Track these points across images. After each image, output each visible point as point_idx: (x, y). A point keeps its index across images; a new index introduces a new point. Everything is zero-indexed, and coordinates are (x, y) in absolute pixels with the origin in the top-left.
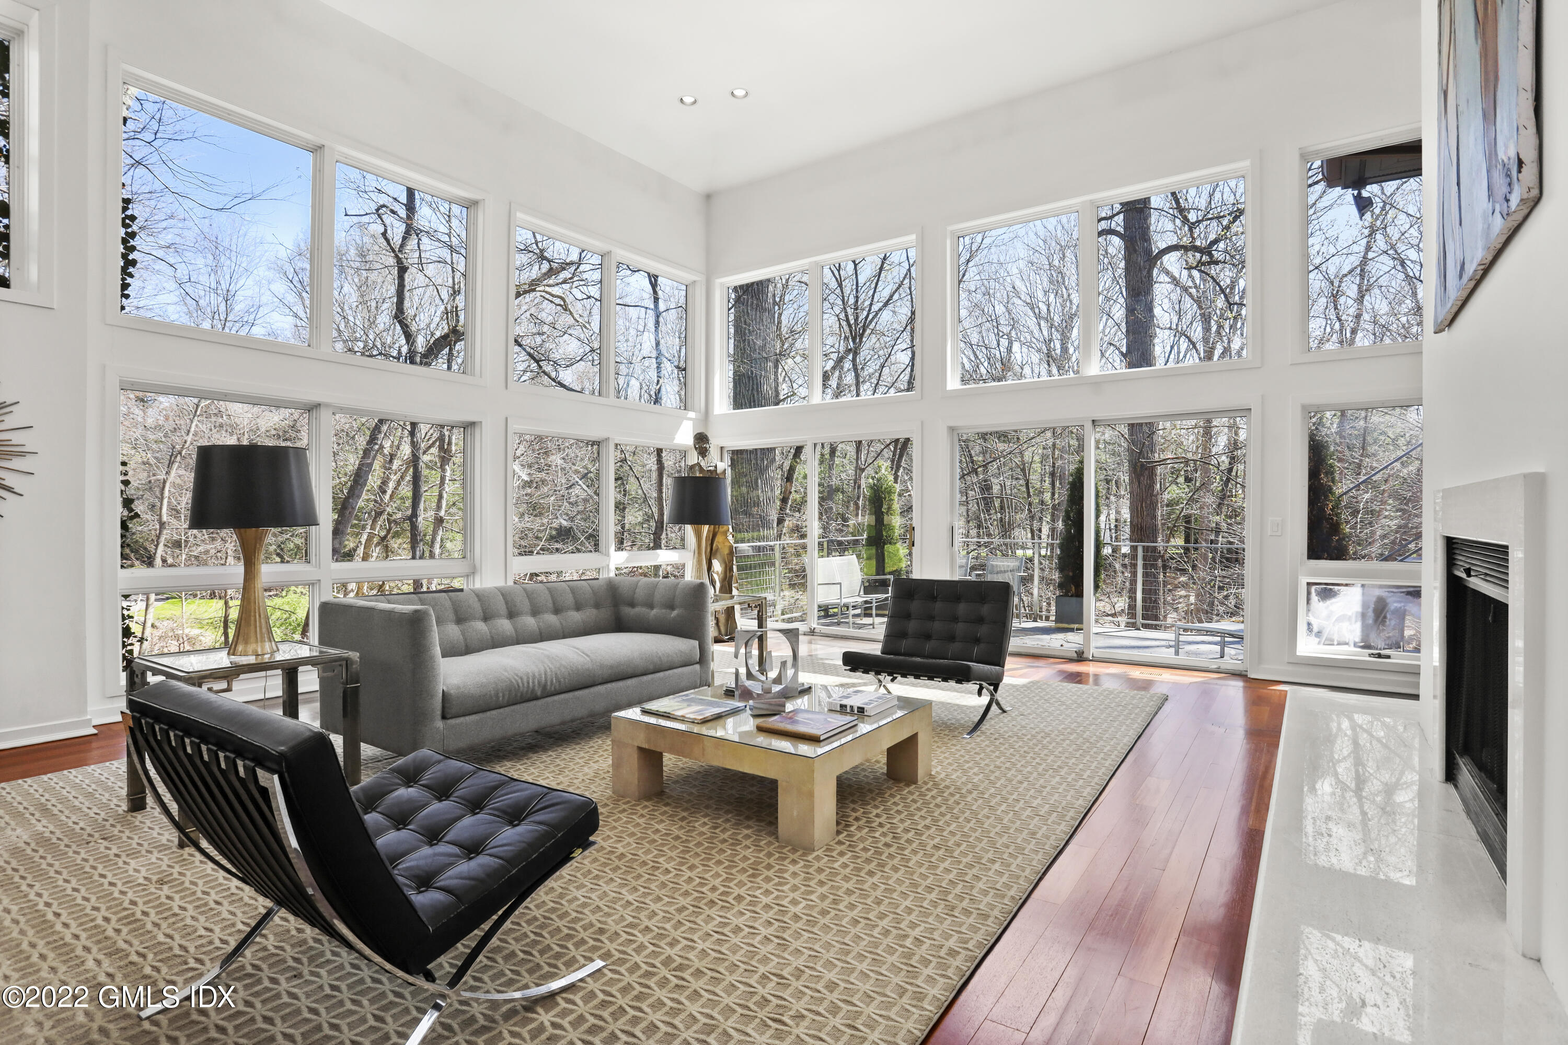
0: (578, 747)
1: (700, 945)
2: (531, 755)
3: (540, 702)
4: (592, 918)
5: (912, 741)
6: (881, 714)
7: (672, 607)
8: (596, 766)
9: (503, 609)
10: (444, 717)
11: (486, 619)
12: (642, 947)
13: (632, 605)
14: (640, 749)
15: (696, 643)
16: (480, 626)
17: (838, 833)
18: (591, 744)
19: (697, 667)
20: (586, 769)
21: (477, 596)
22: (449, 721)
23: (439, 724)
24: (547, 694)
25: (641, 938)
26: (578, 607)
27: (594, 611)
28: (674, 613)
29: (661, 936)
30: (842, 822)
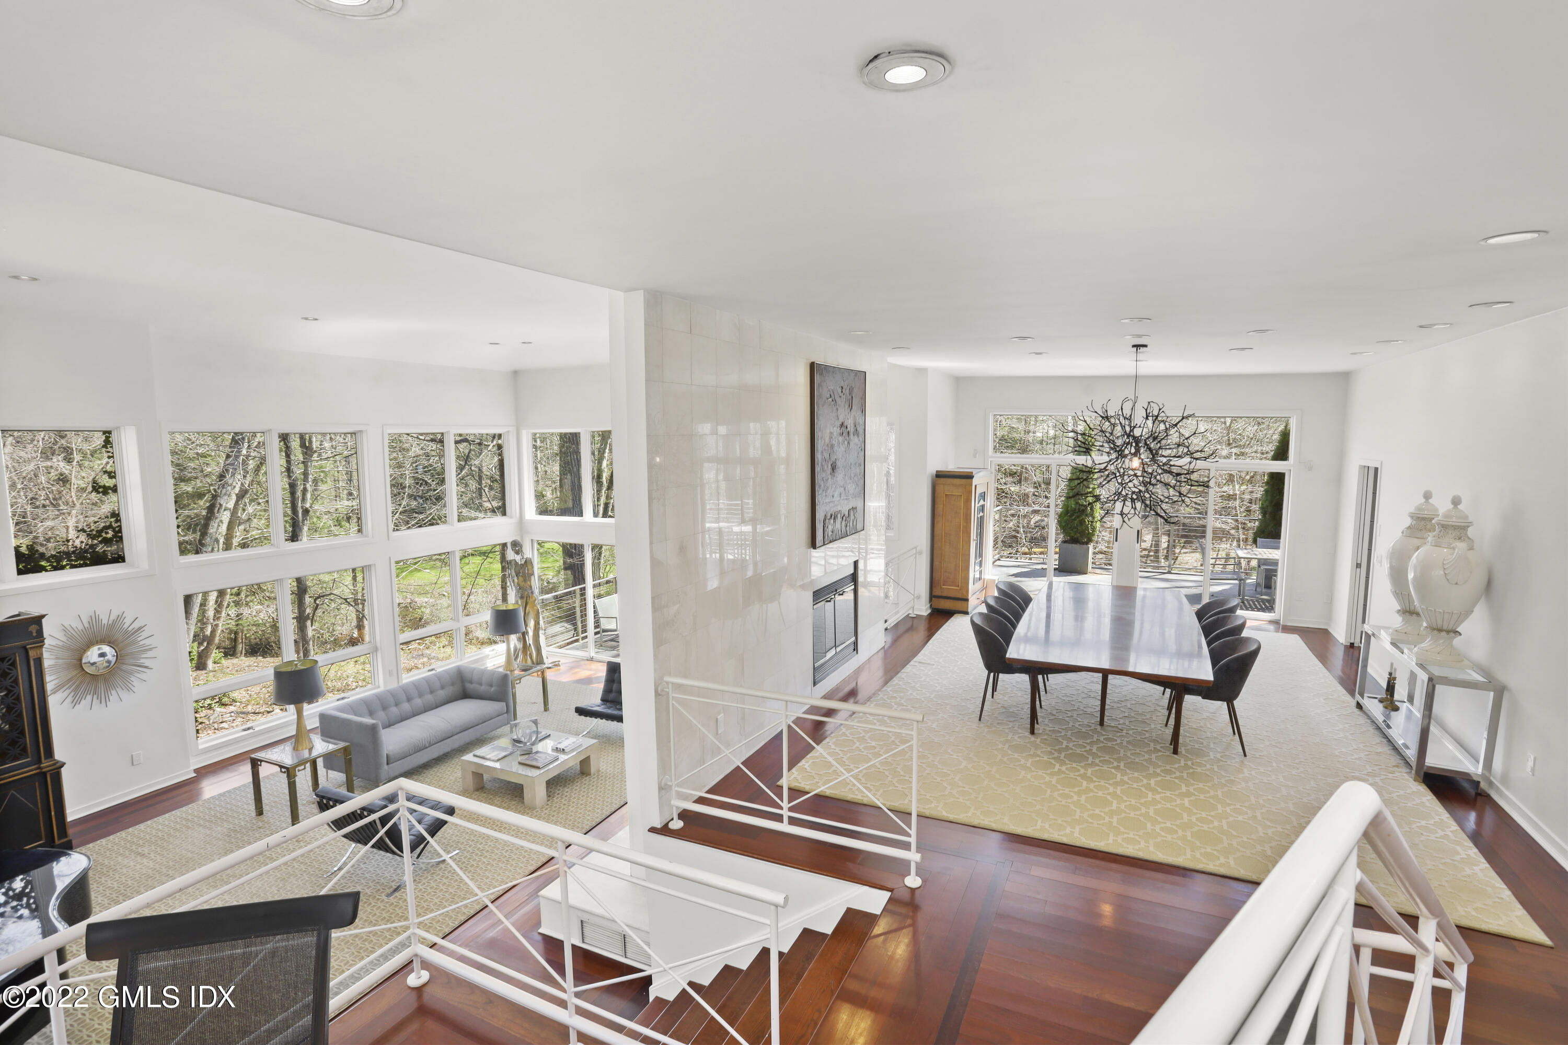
0: (446, 764)
1: (490, 844)
2: (425, 771)
3: (429, 749)
4: (455, 838)
5: (588, 758)
6: (573, 750)
7: (491, 686)
8: (455, 775)
9: (405, 698)
10: (388, 764)
11: (396, 705)
12: (471, 846)
13: (471, 682)
14: (473, 772)
15: (504, 704)
16: (394, 710)
17: (548, 800)
18: (453, 762)
19: (506, 715)
20: (451, 778)
21: (391, 694)
22: (391, 765)
23: (386, 767)
24: (431, 745)
25: (471, 843)
26: (443, 688)
27: (451, 687)
28: (493, 689)
29: (477, 842)
30: (549, 796)
